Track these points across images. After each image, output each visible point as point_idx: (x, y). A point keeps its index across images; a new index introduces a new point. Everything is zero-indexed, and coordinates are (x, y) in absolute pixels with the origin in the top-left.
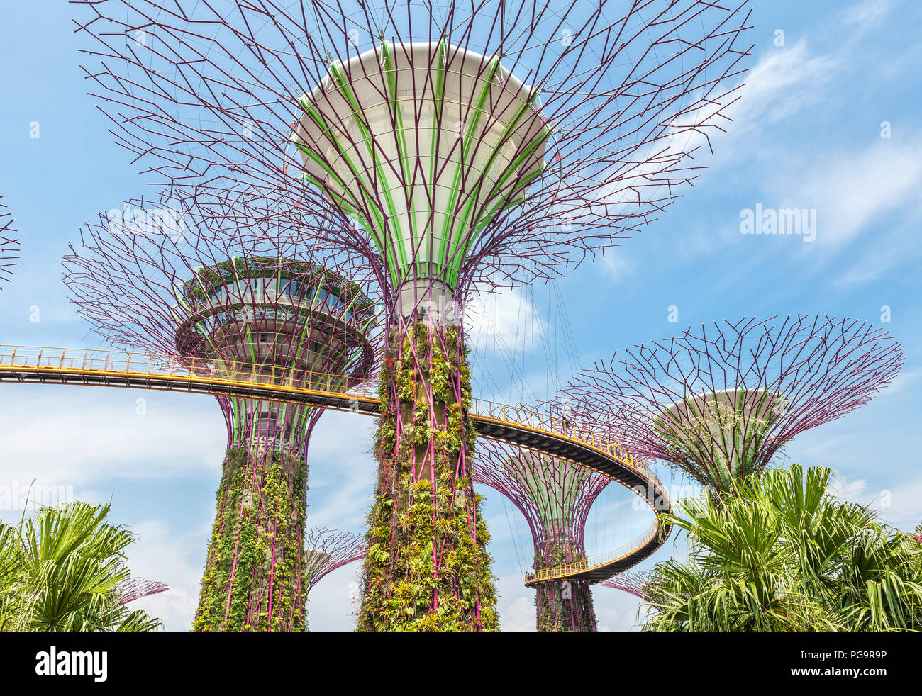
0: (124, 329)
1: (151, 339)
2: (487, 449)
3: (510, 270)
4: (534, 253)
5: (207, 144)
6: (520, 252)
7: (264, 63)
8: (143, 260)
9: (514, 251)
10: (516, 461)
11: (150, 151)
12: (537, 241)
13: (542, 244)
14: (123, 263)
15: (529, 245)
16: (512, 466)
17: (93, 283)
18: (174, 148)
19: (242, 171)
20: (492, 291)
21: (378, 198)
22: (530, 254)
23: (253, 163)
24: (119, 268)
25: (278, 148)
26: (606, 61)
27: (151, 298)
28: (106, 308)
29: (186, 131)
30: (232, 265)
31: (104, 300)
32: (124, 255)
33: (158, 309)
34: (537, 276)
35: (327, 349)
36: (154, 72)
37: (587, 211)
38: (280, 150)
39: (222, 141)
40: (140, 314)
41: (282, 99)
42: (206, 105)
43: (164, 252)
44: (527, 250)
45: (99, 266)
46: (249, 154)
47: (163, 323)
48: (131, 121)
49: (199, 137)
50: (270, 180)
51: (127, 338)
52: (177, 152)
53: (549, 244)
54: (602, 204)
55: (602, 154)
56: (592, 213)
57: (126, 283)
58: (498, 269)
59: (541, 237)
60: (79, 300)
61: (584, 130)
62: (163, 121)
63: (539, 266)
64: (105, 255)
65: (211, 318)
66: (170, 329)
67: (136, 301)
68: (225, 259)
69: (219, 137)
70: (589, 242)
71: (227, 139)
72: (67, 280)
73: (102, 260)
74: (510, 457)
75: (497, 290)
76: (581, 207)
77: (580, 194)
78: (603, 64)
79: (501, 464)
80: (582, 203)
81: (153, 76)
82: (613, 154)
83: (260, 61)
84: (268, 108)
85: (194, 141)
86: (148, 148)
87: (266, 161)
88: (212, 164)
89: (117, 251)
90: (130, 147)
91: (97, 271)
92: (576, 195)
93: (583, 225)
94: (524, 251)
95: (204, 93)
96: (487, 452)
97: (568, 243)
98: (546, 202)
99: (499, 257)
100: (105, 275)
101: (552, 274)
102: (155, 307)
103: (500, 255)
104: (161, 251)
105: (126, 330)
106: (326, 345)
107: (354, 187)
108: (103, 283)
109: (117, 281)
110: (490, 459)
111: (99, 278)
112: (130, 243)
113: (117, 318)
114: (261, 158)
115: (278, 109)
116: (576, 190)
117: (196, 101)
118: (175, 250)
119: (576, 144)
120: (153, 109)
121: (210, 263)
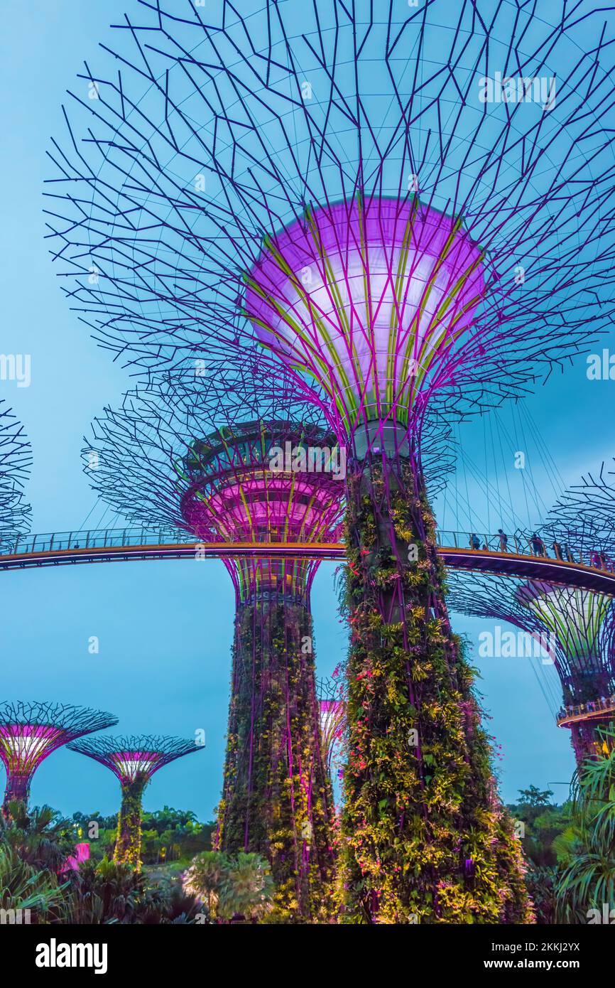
0: (137, 506)
1: (160, 511)
2: (493, 581)
3: (475, 396)
4: (495, 375)
5: (170, 332)
6: (479, 376)
7: (203, 251)
8: (144, 442)
9: (473, 377)
10: (526, 590)
11: (126, 348)
12: (494, 363)
13: (500, 364)
14: (129, 447)
15: (485, 368)
16: (522, 596)
17: (108, 469)
18: (145, 340)
19: (204, 350)
20: (461, 420)
21: (320, 351)
22: (490, 377)
23: (211, 341)
24: (126, 453)
25: (227, 323)
26: (527, 171)
27: (157, 476)
28: (121, 489)
29: (151, 324)
30: (219, 434)
31: (118, 483)
32: (128, 440)
33: (162, 484)
34: (504, 397)
35: (316, 500)
36: (117, 280)
37: (542, 322)
38: (231, 325)
39: (182, 327)
40: (149, 491)
41: (223, 279)
42: (163, 298)
43: (161, 432)
44: (486, 374)
45: (110, 454)
46: (206, 334)
47: (168, 496)
48: (107, 324)
49: (163, 327)
50: (226, 353)
51: (141, 513)
52: (148, 344)
53: (507, 363)
54: (556, 313)
55: (543, 263)
56: (547, 324)
57: (134, 465)
58: (461, 397)
59: (498, 358)
60: (99, 486)
61: (518, 244)
62: (132, 319)
63: (504, 388)
64: (114, 444)
65: (208, 486)
66: (175, 501)
67: (144, 479)
68: (213, 430)
69: (178, 323)
70: (553, 354)
71: (185, 323)
72: (87, 470)
73: (112, 447)
74: (518, 586)
75: (465, 418)
76: (533, 321)
77: (529, 307)
78: (524, 175)
79: (509, 595)
80: (533, 316)
81: (117, 283)
82: (556, 260)
83: (200, 249)
84: (213, 289)
85: (159, 331)
86: (125, 345)
87: (219, 337)
88: (178, 348)
89: (123, 438)
90: (110, 347)
91: (109, 458)
92: (525, 310)
93: (541, 338)
94: (483, 375)
95: (160, 289)
96: (493, 585)
97: (529, 359)
98: (493, 322)
99: (459, 386)
100: (116, 461)
101: (521, 393)
102: (158, 482)
103: (458, 384)
104: (158, 433)
105: (140, 507)
106: (314, 497)
107: (298, 345)
108: (116, 468)
109: (127, 465)
110: (498, 591)
111: (112, 464)
112: (132, 430)
113: (131, 497)
114: (215, 335)
115: (222, 288)
116: (524, 304)
117: (154, 296)
118: (169, 429)
119: (512, 259)
120: (122, 311)
121: (201, 436)
